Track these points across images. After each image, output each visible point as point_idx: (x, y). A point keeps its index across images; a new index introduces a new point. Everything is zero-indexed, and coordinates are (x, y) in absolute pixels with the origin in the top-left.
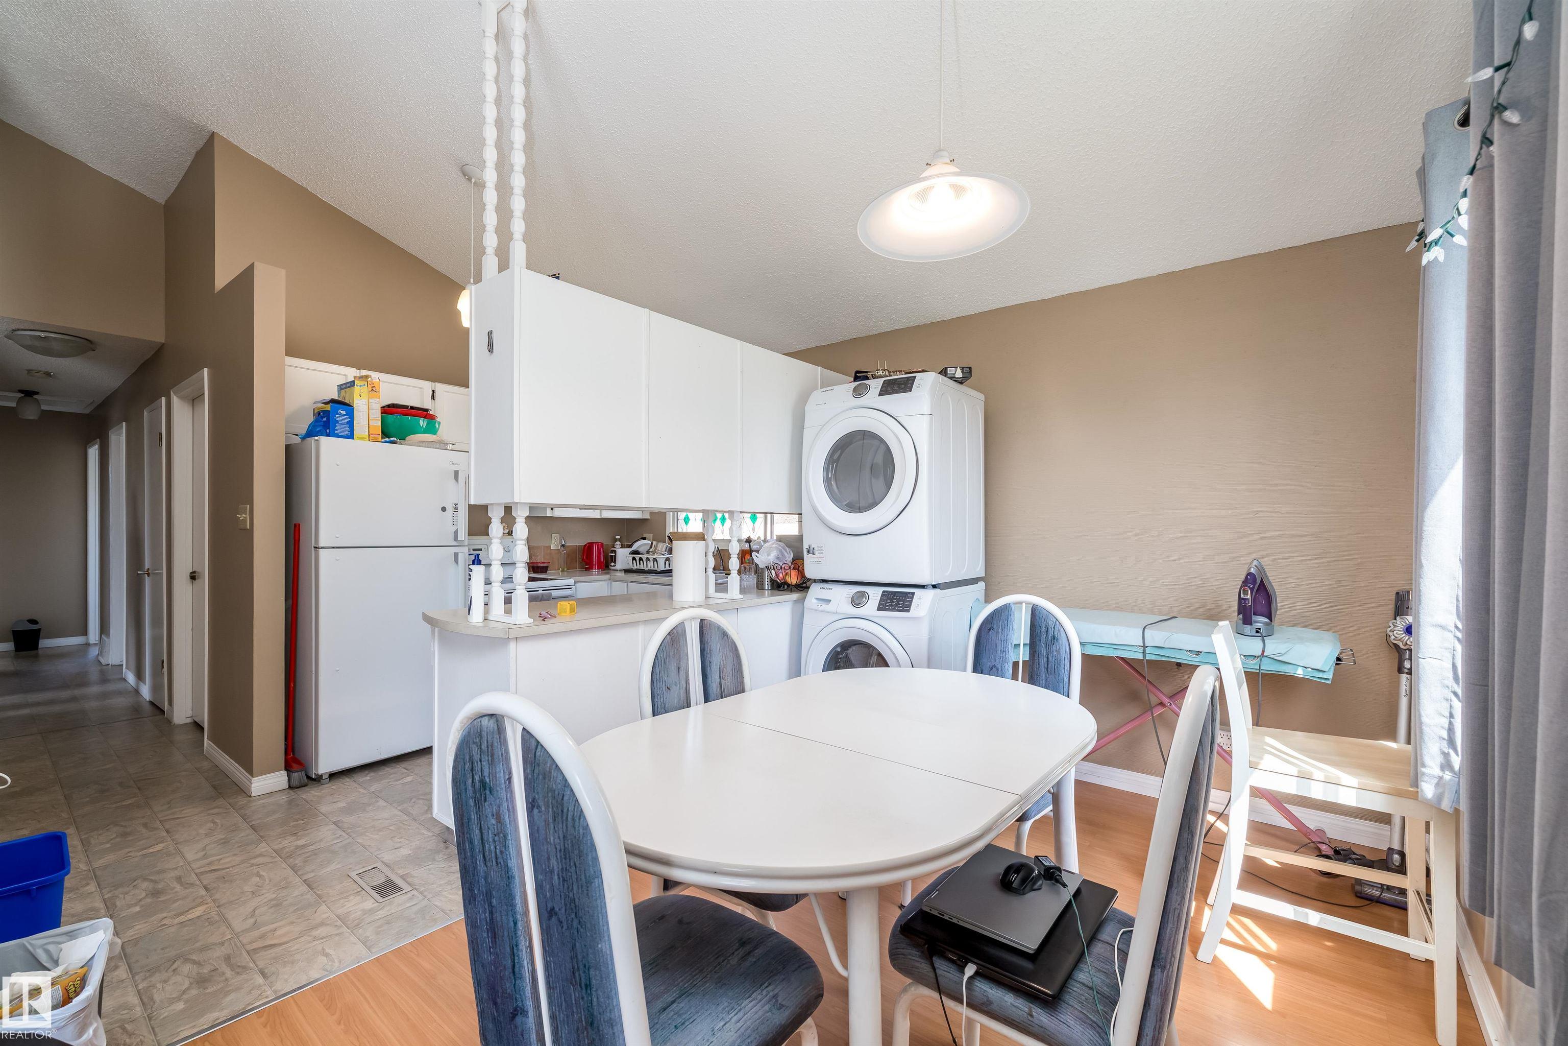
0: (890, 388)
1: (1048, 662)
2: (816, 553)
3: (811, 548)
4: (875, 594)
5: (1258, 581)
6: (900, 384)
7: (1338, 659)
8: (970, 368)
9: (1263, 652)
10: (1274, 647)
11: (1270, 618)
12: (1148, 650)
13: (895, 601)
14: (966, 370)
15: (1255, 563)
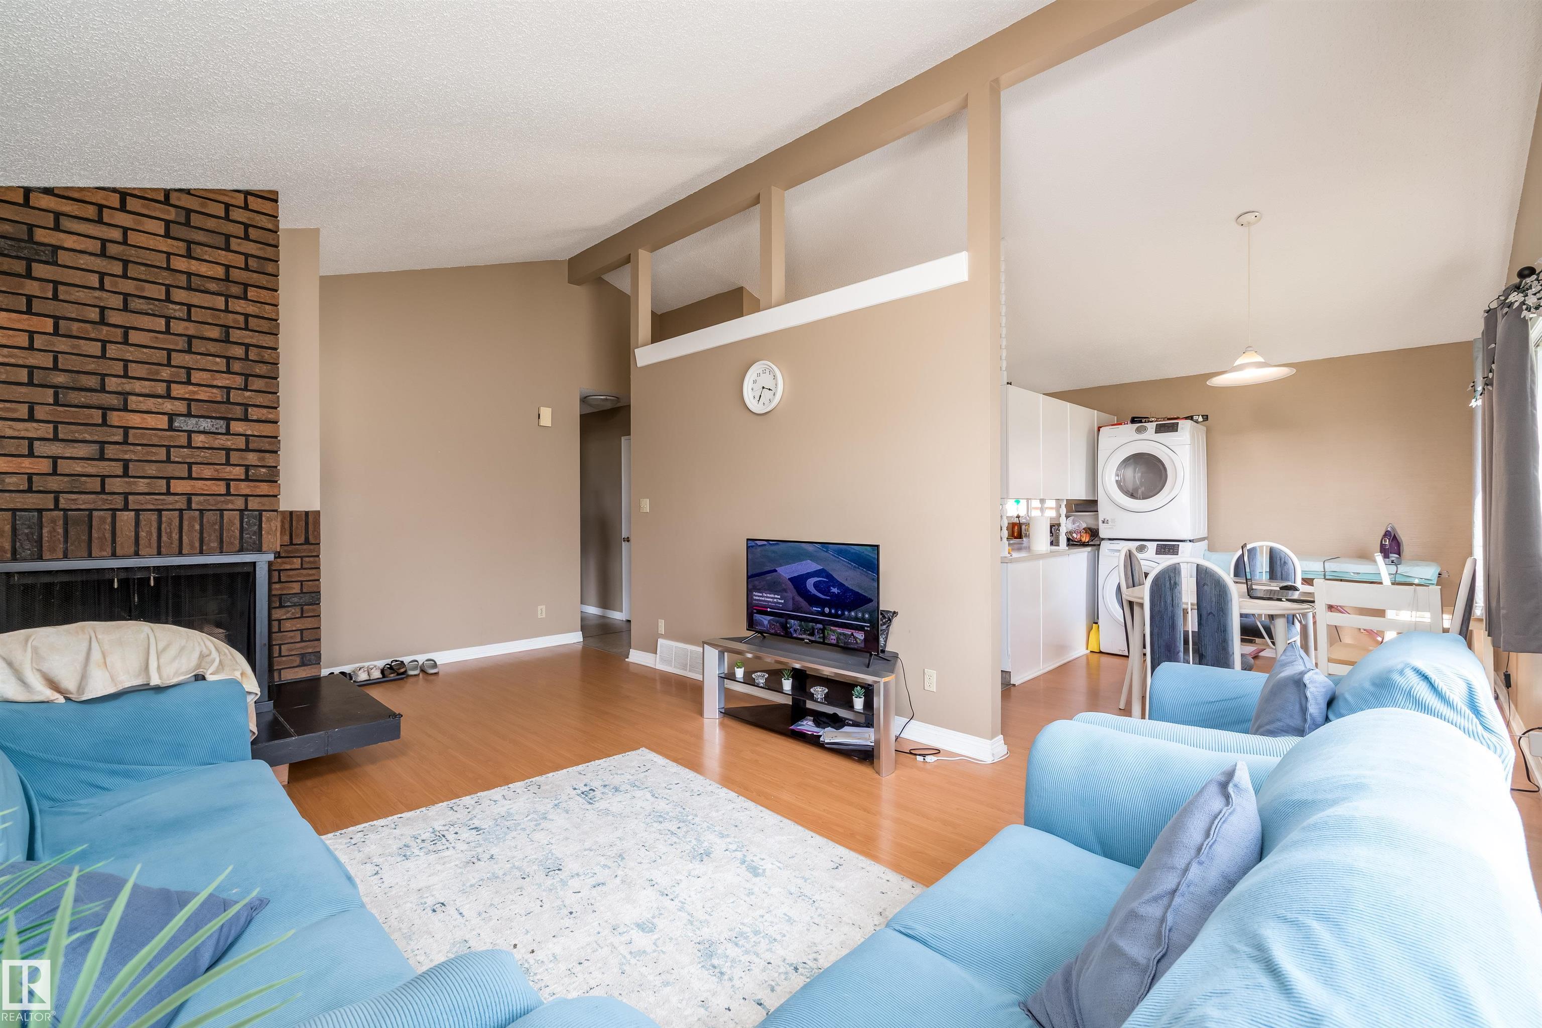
0: (1160, 429)
1: (1282, 575)
2: (1110, 523)
3: (1106, 520)
4: (1152, 547)
5: (1393, 535)
6: (1169, 427)
7: (1439, 574)
8: (1207, 416)
9: (1397, 572)
10: (1402, 569)
11: (1399, 554)
12: (1327, 574)
13: (1167, 550)
14: (1205, 417)
15: (1390, 525)
